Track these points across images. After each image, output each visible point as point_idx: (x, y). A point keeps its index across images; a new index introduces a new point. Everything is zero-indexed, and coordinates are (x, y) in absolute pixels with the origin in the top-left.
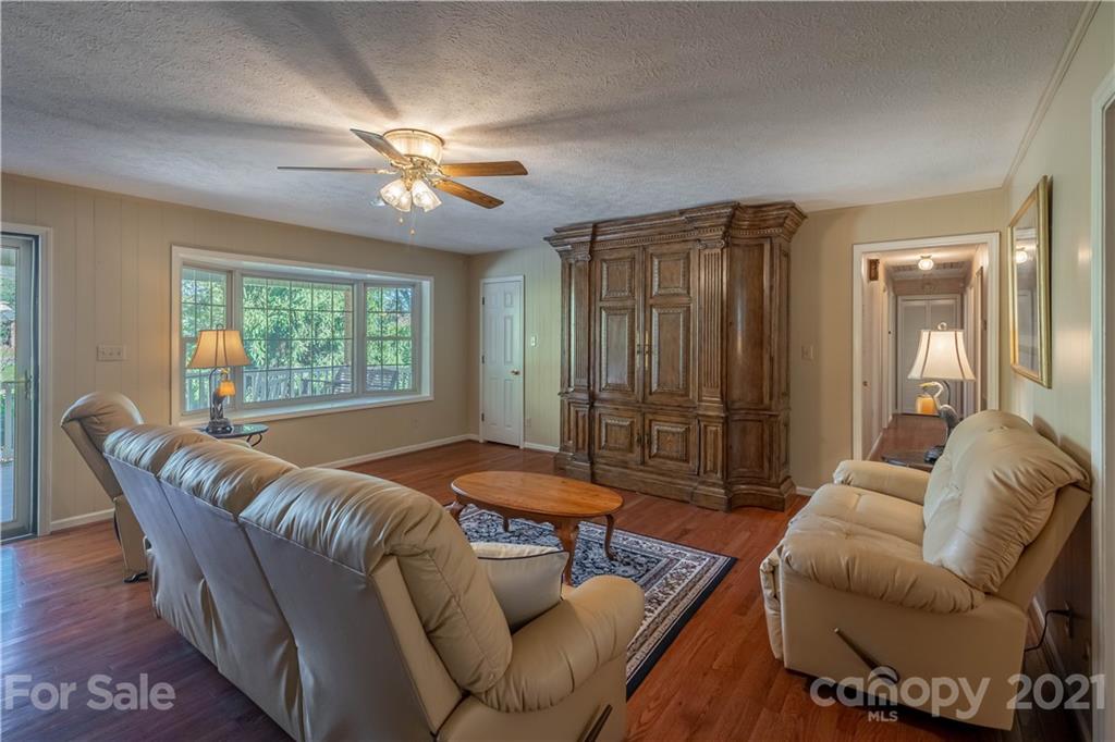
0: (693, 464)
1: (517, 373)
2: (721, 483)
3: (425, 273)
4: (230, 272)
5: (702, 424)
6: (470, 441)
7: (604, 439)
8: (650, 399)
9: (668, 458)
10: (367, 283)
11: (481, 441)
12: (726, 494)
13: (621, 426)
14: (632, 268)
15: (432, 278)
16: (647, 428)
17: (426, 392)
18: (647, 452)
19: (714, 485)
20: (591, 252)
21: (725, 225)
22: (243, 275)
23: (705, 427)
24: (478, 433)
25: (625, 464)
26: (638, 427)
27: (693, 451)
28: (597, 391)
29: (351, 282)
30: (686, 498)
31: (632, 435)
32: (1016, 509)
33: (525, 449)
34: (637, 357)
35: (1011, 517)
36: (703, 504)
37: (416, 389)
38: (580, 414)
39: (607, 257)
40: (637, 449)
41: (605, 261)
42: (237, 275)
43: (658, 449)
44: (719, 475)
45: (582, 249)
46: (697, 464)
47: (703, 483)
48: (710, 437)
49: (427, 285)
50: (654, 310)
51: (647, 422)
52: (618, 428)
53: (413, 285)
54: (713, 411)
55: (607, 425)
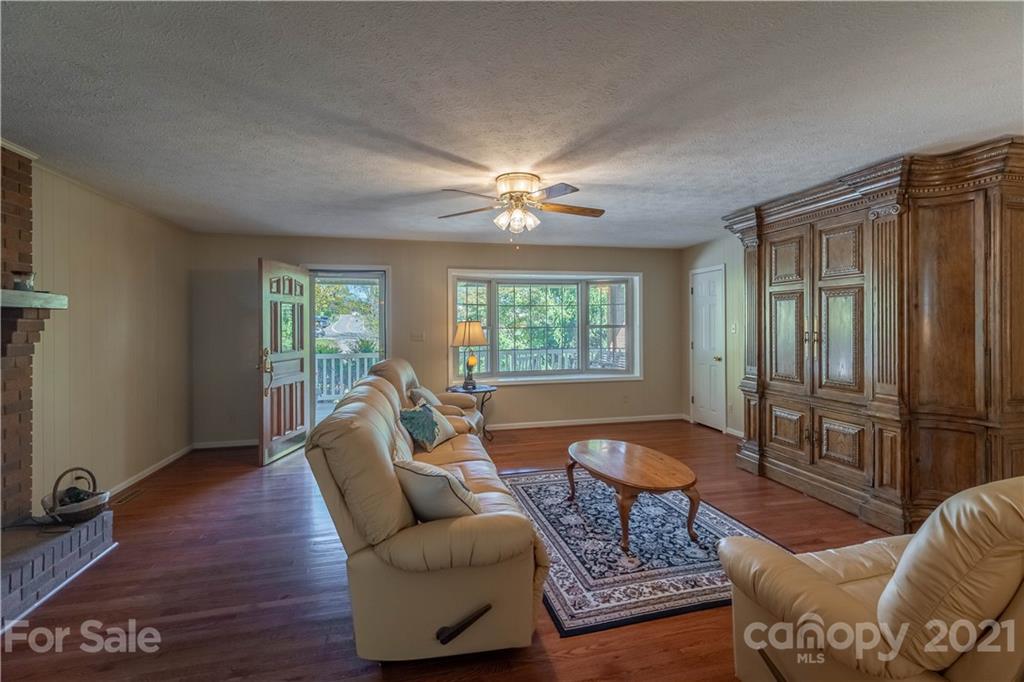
0: (867, 474)
1: (720, 359)
2: (899, 502)
3: (634, 270)
4: (489, 282)
5: (877, 427)
6: (682, 421)
7: (774, 432)
8: (820, 392)
9: (838, 461)
10: (588, 283)
11: (692, 422)
12: (904, 516)
13: (790, 420)
14: (800, 249)
15: (641, 274)
16: (816, 425)
17: (637, 373)
18: (816, 450)
19: (889, 502)
20: (760, 237)
21: (900, 186)
22: (498, 283)
23: (881, 431)
24: (688, 413)
25: (794, 463)
26: (807, 423)
27: (868, 459)
28: (768, 379)
29: (576, 282)
30: (856, 511)
31: (801, 431)
32: (948, 560)
33: (728, 435)
34: (806, 345)
35: (943, 572)
36: (874, 522)
37: (630, 369)
38: (752, 403)
39: (776, 240)
40: (807, 447)
41: (772, 244)
42: (493, 283)
43: (828, 450)
44: (898, 492)
45: (751, 233)
46: (872, 474)
47: (876, 497)
48: (887, 444)
49: (637, 280)
50: (823, 293)
51: (817, 419)
52: (786, 421)
53: (626, 281)
54: (887, 413)
55: (776, 417)
